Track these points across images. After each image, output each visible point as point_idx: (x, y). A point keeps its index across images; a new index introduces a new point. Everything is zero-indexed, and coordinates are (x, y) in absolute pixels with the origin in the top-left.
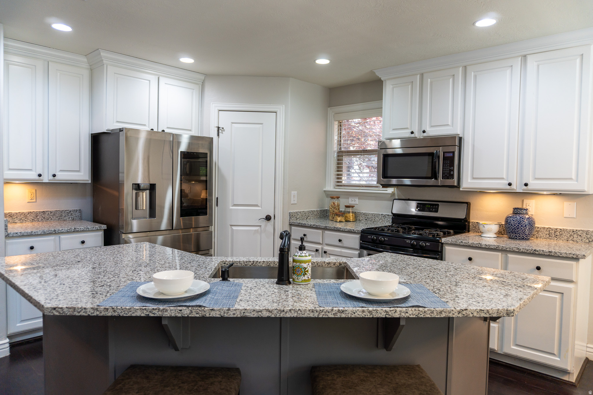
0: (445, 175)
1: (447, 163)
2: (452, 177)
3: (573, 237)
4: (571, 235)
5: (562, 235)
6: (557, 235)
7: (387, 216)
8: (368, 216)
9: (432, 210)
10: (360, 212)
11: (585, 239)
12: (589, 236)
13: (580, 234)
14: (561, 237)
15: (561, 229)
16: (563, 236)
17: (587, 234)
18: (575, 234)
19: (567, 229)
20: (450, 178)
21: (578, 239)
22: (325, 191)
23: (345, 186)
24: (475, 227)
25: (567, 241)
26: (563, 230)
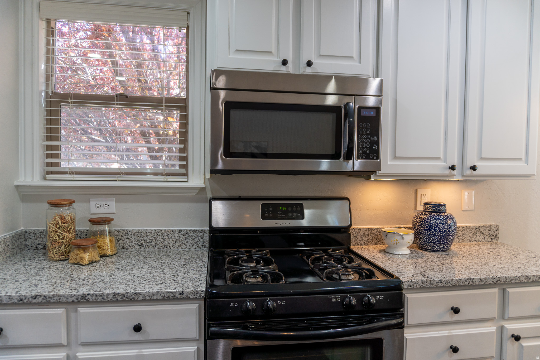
0: (362, 151)
1: (366, 128)
2: (375, 156)
3: (476, 236)
4: (474, 234)
5: (465, 235)
6: (459, 236)
7: (192, 234)
8: (145, 238)
9: (293, 215)
10: (125, 229)
11: (487, 237)
12: (491, 233)
13: (483, 232)
14: (464, 237)
15: (463, 227)
16: (466, 237)
17: (489, 231)
18: (478, 232)
19: (470, 227)
20: (371, 158)
21: (481, 238)
22: (17, 187)
23: (66, 173)
24: (356, 237)
25: (470, 242)
26: (466, 228)
